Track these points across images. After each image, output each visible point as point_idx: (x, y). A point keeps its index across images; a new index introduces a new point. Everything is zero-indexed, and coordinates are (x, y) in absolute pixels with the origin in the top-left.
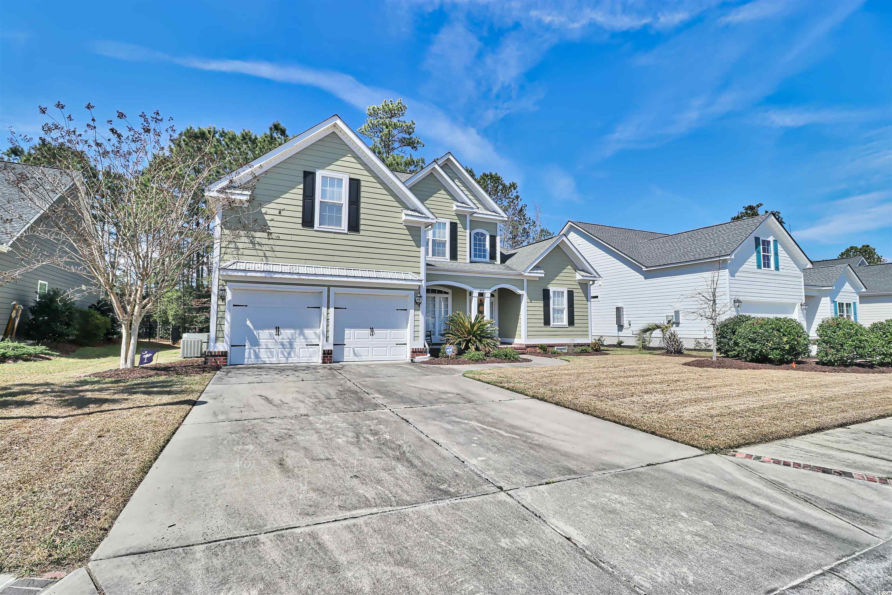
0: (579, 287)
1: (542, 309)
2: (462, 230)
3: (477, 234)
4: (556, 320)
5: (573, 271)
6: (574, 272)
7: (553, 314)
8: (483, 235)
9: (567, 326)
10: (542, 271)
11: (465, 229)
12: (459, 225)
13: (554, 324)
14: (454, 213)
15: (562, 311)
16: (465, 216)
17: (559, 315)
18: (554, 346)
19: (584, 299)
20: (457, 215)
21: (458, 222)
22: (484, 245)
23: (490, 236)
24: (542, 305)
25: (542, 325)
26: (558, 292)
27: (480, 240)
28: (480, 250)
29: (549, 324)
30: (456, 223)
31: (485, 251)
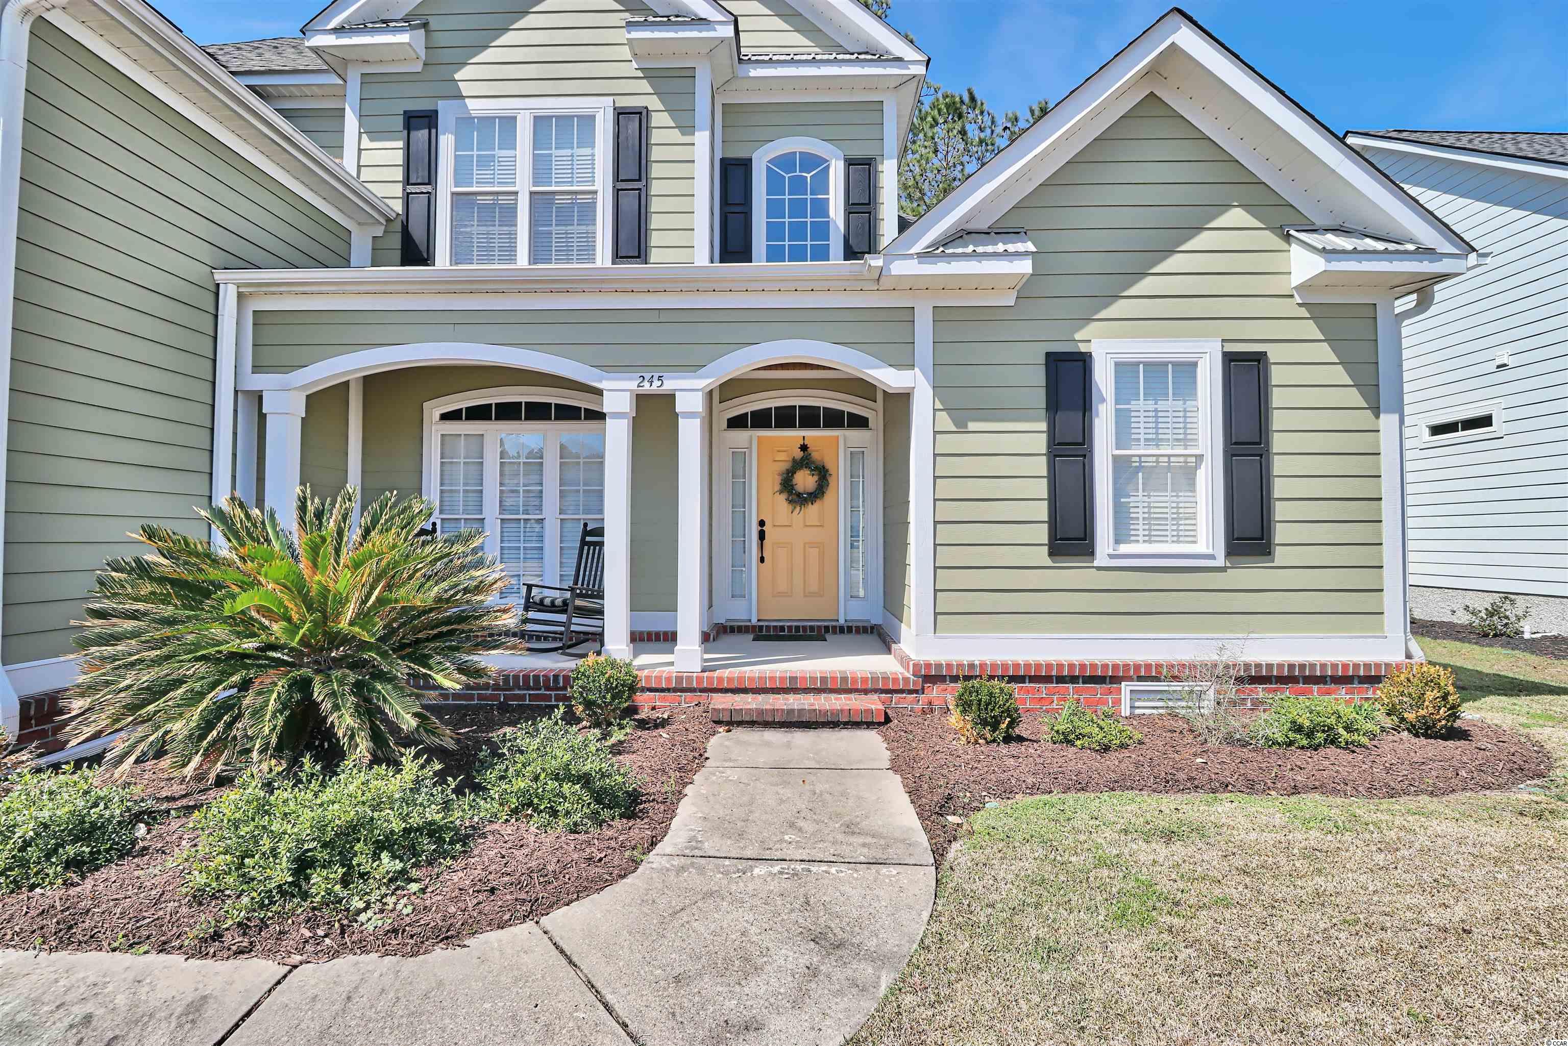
0: (1311, 330)
1: (1041, 466)
2: (675, 135)
3: (786, 161)
4: (1140, 528)
5: (1270, 240)
6: (1280, 244)
7: (1119, 492)
8: (813, 162)
9: (1220, 561)
10: (1030, 246)
11: (688, 128)
12: (660, 119)
13: (1124, 549)
14: (631, 69)
15: (1188, 473)
16: (689, 74)
17: (1163, 501)
18: (1116, 679)
19: (1354, 397)
20: (649, 74)
21: (653, 103)
22: (821, 208)
23: (850, 162)
24: (1040, 443)
25: (1042, 555)
26: (1156, 369)
27: (798, 185)
28: (798, 231)
29: (1090, 552)
30: (641, 115)
31: (822, 230)
